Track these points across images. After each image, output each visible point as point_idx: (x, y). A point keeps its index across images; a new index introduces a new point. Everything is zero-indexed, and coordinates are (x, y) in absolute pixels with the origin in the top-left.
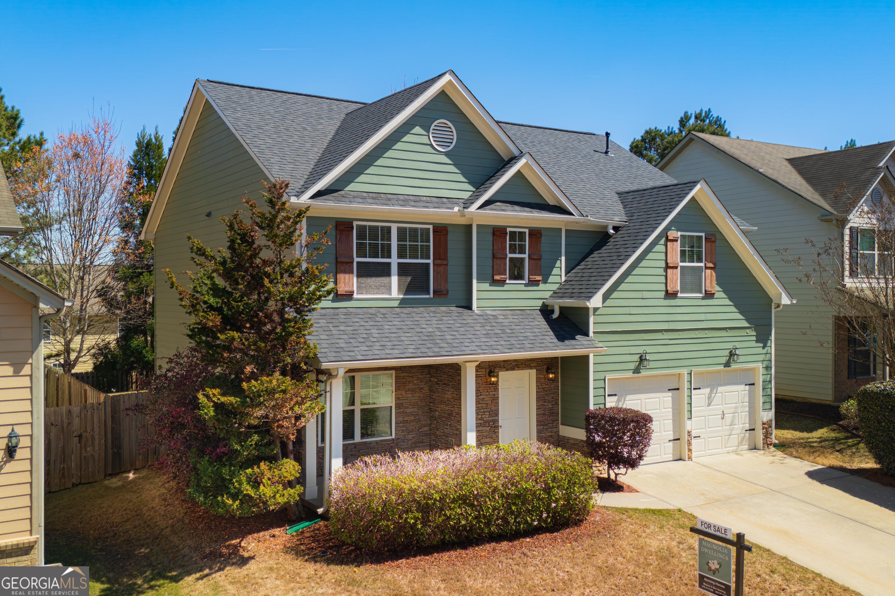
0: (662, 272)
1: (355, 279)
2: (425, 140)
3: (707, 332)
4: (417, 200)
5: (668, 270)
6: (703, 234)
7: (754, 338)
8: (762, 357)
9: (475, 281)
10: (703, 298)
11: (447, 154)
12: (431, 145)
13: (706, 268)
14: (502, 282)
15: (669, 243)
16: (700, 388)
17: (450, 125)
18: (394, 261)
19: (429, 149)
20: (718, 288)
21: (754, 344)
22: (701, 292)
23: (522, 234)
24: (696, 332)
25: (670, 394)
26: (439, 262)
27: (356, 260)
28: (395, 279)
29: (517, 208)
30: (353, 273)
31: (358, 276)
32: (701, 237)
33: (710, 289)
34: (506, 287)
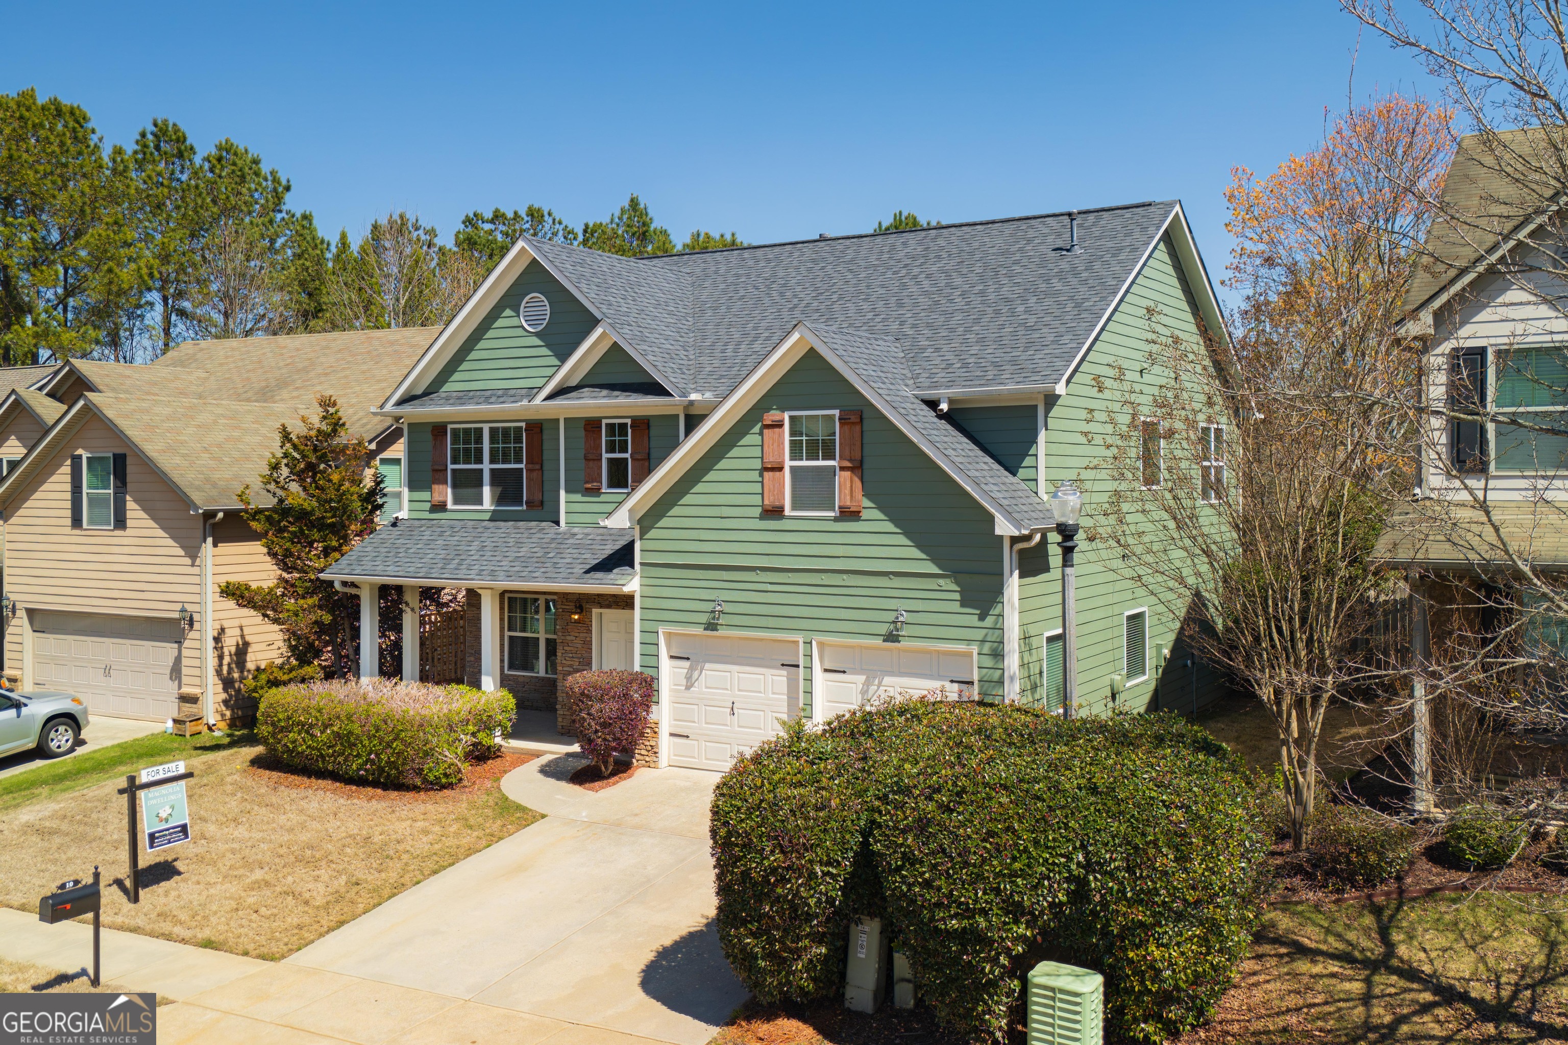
0: (755, 476)
1: (449, 490)
2: (514, 322)
3: (845, 577)
4: (506, 394)
5: (766, 474)
6: (836, 412)
7: (957, 596)
8: (979, 634)
9: (562, 493)
10: (836, 519)
11: (537, 334)
12: (522, 327)
13: (842, 469)
14: (596, 492)
15: (766, 431)
16: (844, 672)
17: (543, 298)
18: (486, 466)
19: (520, 332)
20: (866, 503)
21: (956, 607)
22: (834, 510)
23: (623, 426)
24: (823, 576)
25: (784, 672)
26: (530, 466)
27: (450, 467)
28: (487, 490)
29: (605, 392)
30: (446, 483)
31: (455, 486)
32: (831, 418)
33: (848, 503)
34: (603, 498)
